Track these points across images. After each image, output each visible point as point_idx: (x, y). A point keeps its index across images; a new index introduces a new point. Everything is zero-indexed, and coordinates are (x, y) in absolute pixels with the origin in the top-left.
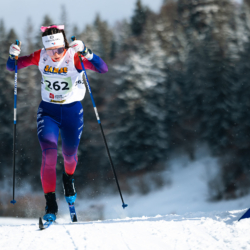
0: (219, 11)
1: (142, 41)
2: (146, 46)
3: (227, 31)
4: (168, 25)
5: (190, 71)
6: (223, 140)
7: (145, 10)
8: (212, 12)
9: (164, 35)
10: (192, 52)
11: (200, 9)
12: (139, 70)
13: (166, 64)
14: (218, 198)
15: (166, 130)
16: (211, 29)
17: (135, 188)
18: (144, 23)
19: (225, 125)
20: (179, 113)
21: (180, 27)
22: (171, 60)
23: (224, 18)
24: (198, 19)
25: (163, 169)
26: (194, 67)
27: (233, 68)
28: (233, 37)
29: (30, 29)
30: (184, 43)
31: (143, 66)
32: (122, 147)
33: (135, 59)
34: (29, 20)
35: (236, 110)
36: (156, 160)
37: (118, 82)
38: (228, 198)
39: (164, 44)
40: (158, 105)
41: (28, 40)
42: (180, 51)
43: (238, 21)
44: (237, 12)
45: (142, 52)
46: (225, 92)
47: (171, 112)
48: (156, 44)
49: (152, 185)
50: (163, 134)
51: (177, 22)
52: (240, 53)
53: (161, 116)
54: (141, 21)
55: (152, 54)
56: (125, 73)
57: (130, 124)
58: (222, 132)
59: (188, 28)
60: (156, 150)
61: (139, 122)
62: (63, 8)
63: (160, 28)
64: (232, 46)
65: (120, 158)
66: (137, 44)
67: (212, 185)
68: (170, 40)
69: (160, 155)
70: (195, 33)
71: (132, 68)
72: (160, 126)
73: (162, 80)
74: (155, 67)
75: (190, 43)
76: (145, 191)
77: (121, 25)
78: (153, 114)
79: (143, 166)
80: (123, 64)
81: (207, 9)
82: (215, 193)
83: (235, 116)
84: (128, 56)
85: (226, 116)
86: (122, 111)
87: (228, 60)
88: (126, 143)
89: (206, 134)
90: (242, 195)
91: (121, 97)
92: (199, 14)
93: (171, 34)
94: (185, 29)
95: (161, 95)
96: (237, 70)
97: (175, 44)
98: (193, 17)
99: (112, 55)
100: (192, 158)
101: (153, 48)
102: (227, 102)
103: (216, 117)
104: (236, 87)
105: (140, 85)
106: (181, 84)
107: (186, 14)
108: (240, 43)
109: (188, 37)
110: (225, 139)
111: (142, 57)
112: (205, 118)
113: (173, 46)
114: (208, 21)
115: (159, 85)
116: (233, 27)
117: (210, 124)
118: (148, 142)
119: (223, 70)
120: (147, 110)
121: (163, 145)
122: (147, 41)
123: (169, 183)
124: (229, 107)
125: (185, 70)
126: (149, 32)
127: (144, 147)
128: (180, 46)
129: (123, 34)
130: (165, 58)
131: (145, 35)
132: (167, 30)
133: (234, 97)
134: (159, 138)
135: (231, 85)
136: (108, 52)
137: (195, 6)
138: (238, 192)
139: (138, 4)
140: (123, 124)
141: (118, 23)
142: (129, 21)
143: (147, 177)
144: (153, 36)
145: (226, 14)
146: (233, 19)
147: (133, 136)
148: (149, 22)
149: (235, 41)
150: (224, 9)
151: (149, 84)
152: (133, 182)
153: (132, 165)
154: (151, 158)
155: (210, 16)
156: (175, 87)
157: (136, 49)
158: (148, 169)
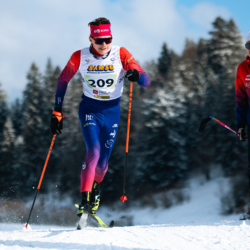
0: (233, 55)
1: (167, 79)
2: (170, 83)
4: (190, 65)
5: (207, 104)
6: (234, 164)
7: (169, 53)
8: (226, 55)
9: (186, 74)
10: (208, 89)
11: (217, 52)
12: (164, 102)
13: (186, 98)
14: (229, 212)
15: (185, 154)
16: (226, 70)
17: (159, 202)
18: (169, 64)
19: (236, 151)
20: (198, 140)
21: (199, 67)
22: (191, 95)
23: (237, 60)
24: (215, 61)
25: (183, 186)
26: (210, 101)
30: (203, 81)
31: (167, 100)
32: (148, 167)
33: (161, 93)
36: (177, 179)
37: (146, 113)
38: (238, 213)
39: (186, 82)
40: (180, 133)
42: (199, 87)
45: (166, 88)
47: (191, 139)
48: (179, 81)
49: (174, 201)
50: (184, 158)
51: (197, 63)
53: (182, 142)
54: (166, 62)
55: (176, 89)
56: (152, 106)
57: (156, 149)
58: (234, 157)
59: (206, 68)
60: (178, 171)
61: (163, 147)
63: (182, 67)
65: (147, 177)
66: (162, 81)
67: (224, 201)
68: (191, 78)
69: (180, 175)
70: (211, 73)
71: (158, 101)
72: (182, 151)
73: (183, 112)
74: (177, 101)
75: (207, 81)
76: (167, 205)
77: (150, 65)
78: (176, 140)
79: (166, 183)
80: (151, 98)
81: (223, 52)
82: (227, 208)
84: (155, 91)
85: (237, 143)
86: (149, 137)
88: (152, 164)
89: (220, 158)
91: (149, 125)
92: (216, 56)
93: (192, 73)
94: (204, 70)
95: (182, 124)
97: (195, 82)
98: (210, 61)
99: (142, 91)
100: (208, 178)
101: (176, 84)
103: (229, 144)
105: (164, 115)
106: (199, 115)
107: (205, 56)
109: (206, 75)
111: (167, 92)
112: (219, 145)
113: (193, 83)
114: (223, 62)
115: (181, 116)
117: (224, 150)
118: (171, 164)
120: (171, 137)
121: (183, 167)
122: (172, 79)
123: (188, 198)
125: (203, 103)
126: (173, 71)
127: (168, 168)
128: (199, 84)
129: (151, 72)
130: (186, 94)
131: (170, 74)
132: (188, 69)
134: (181, 161)
137: (213, 50)
138: (246, 208)
139: (165, 48)
140: (150, 149)
141: (147, 63)
142: (156, 62)
143: (170, 194)
144: (177, 74)
145: (238, 57)
147: (158, 159)
148: (173, 63)
150: (237, 53)
151: (172, 114)
152: (158, 197)
153: (156, 183)
154: (173, 177)
155: (224, 58)
156: (194, 117)
157: (162, 86)
158: (170, 187)
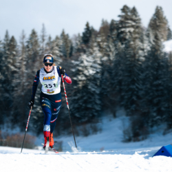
0: (134, 31)
1: (88, 47)
2: (91, 50)
3: (138, 43)
4: (104, 38)
5: (116, 65)
7: (90, 29)
8: (130, 32)
9: (101, 43)
10: (116, 54)
11: (123, 30)
12: (86, 63)
13: (101, 61)
14: (129, 140)
15: (99, 99)
16: (129, 42)
17: (81, 132)
18: (90, 36)
19: (134, 98)
20: (109, 90)
21: (111, 40)
22: (105, 58)
23: (137, 35)
25: (98, 122)
26: (117, 63)
27: (141, 65)
28: (142, 47)
29: (24, 37)
30: (113, 49)
31: (87, 61)
32: (74, 108)
33: (84, 57)
34: (23, 31)
35: (141, 90)
36: (94, 116)
37: (74, 70)
38: (135, 141)
39: (101, 49)
40: (96, 85)
41: (22, 43)
42: (111, 54)
43: (145, 38)
44: (144, 33)
45: (87, 53)
46: (135, 79)
47: (103, 89)
48: (96, 49)
49: (91, 131)
50: (98, 102)
51: (109, 36)
52: (145, 56)
53: (98, 92)
54: (88, 35)
55: (94, 54)
56: (78, 65)
57: (79, 95)
58: (133, 102)
59: (115, 40)
60: (94, 111)
61: (84, 94)
62: (43, 25)
63: (99, 40)
64: (140, 52)
65: (72, 114)
66: (85, 48)
67: (125, 132)
68: (104, 47)
69: (96, 114)
70: (120, 44)
71: (82, 62)
72: (97, 97)
73: (98, 70)
74: (95, 62)
75: (116, 49)
76: (86, 134)
78: (93, 89)
79: (86, 119)
80: (77, 60)
81: (128, 30)
82: (127, 138)
83: (141, 93)
84: (80, 55)
85: (135, 92)
86: (75, 87)
87: (138, 60)
88: (76, 106)
89: (122, 103)
90: (143, 139)
91: (75, 79)
92: (122, 32)
93: (105, 44)
95: (98, 78)
96: (143, 66)
97: (108, 50)
98: (119, 34)
99: (71, 54)
100: (115, 116)
101: (94, 51)
102: (136, 85)
103: (130, 93)
104: (142, 76)
105: (86, 72)
106: (110, 73)
107: (115, 32)
108: (145, 51)
109: (115, 46)
110: (134, 106)
111: (88, 56)
112: (123, 94)
113: (106, 51)
114: (127, 37)
115: (97, 73)
116: (142, 41)
117: (126, 97)
118: (89, 106)
119: (135, 65)
120: (89, 87)
121: (98, 108)
123: (101, 130)
124: (137, 87)
125: (113, 64)
126: (93, 42)
127: (87, 109)
128: (110, 51)
129: (77, 42)
130: (101, 58)
131: (90, 43)
132: (103, 41)
133: (141, 82)
134: (96, 104)
135: (139, 75)
136: (69, 52)
137: (120, 28)
138: (140, 137)
139: (87, 25)
140: (75, 95)
141: (75, 35)
142: (81, 35)
143: (88, 126)
144: (95, 44)
145: (138, 33)
146: (142, 36)
147: (80, 102)
148: (93, 36)
149: (143, 50)
150: (137, 30)
151: (91, 72)
152: (79, 128)
153: (79, 118)
154: (91, 115)
155: (128, 34)
156: (106, 75)
157: (85, 52)
158: (88, 122)
